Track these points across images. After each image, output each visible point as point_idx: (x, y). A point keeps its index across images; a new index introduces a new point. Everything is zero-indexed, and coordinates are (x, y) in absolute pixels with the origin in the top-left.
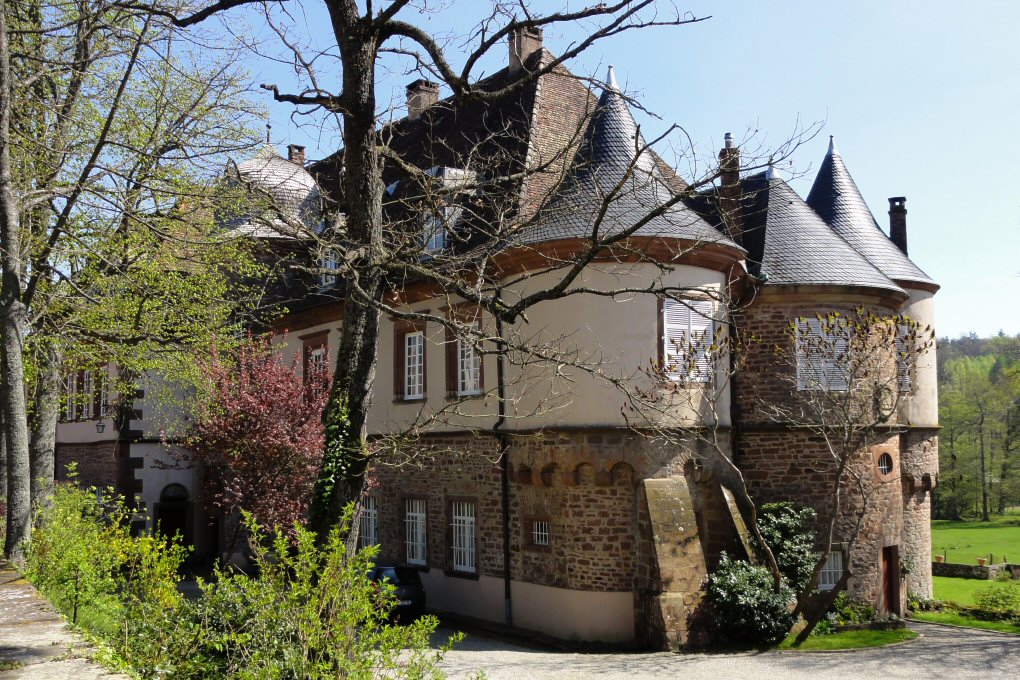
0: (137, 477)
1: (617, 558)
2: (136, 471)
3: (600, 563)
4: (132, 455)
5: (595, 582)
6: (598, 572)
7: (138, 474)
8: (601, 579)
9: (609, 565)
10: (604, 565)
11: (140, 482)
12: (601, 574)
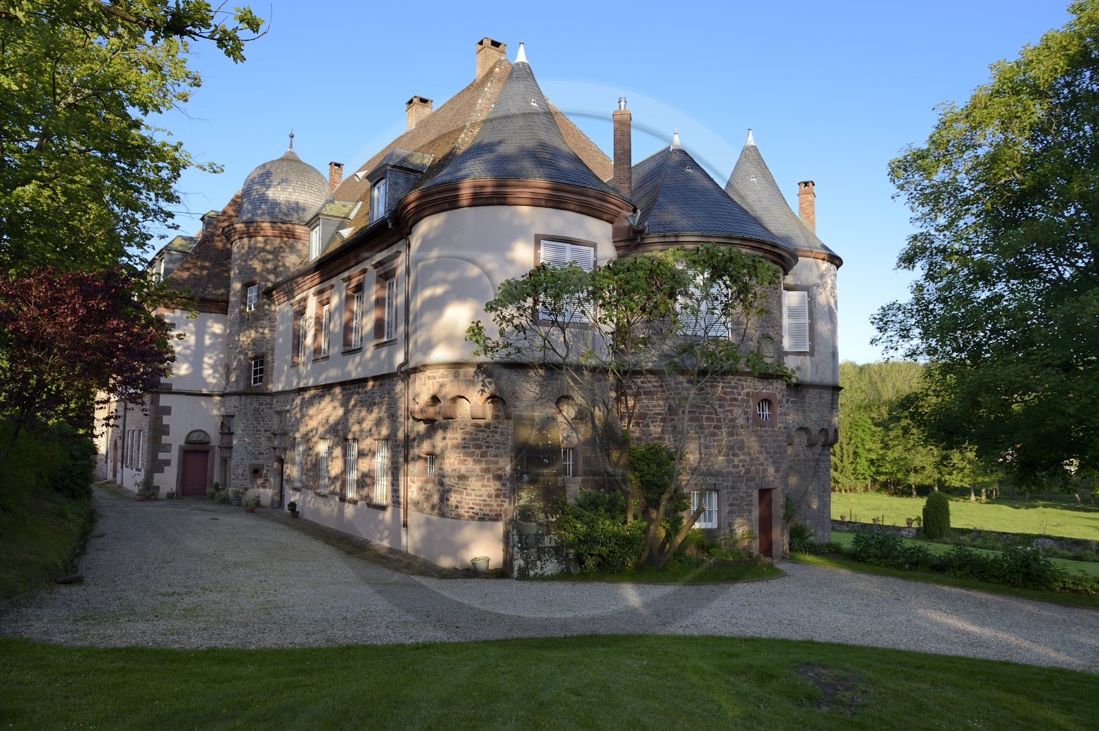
0: (165, 422)
1: (488, 489)
2: (165, 417)
3: (472, 492)
4: (161, 404)
5: (467, 512)
6: (471, 502)
7: (166, 420)
8: (473, 508)
9: (481, 496)
10: (476, 495)
11: (167, 426)
12: (473, 504)
